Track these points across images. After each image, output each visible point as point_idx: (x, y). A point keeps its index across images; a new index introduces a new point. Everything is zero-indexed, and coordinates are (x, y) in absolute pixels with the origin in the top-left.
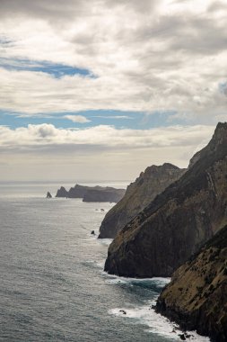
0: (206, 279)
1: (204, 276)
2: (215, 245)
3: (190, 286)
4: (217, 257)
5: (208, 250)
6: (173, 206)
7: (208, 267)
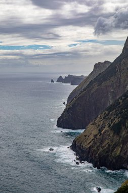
0: (99, 130)
1: (98, 128)
2: (107, 110)
3: (91, 134)
4: (107, 117)
5: (103, 113)
6: (96, 86)
7: (101, 123)
